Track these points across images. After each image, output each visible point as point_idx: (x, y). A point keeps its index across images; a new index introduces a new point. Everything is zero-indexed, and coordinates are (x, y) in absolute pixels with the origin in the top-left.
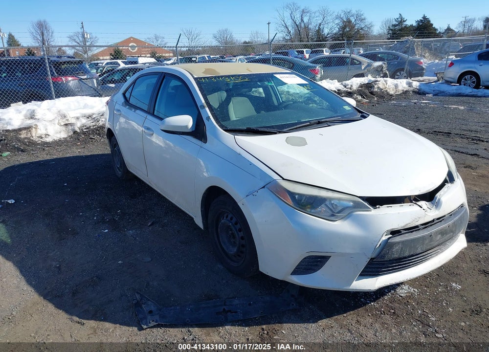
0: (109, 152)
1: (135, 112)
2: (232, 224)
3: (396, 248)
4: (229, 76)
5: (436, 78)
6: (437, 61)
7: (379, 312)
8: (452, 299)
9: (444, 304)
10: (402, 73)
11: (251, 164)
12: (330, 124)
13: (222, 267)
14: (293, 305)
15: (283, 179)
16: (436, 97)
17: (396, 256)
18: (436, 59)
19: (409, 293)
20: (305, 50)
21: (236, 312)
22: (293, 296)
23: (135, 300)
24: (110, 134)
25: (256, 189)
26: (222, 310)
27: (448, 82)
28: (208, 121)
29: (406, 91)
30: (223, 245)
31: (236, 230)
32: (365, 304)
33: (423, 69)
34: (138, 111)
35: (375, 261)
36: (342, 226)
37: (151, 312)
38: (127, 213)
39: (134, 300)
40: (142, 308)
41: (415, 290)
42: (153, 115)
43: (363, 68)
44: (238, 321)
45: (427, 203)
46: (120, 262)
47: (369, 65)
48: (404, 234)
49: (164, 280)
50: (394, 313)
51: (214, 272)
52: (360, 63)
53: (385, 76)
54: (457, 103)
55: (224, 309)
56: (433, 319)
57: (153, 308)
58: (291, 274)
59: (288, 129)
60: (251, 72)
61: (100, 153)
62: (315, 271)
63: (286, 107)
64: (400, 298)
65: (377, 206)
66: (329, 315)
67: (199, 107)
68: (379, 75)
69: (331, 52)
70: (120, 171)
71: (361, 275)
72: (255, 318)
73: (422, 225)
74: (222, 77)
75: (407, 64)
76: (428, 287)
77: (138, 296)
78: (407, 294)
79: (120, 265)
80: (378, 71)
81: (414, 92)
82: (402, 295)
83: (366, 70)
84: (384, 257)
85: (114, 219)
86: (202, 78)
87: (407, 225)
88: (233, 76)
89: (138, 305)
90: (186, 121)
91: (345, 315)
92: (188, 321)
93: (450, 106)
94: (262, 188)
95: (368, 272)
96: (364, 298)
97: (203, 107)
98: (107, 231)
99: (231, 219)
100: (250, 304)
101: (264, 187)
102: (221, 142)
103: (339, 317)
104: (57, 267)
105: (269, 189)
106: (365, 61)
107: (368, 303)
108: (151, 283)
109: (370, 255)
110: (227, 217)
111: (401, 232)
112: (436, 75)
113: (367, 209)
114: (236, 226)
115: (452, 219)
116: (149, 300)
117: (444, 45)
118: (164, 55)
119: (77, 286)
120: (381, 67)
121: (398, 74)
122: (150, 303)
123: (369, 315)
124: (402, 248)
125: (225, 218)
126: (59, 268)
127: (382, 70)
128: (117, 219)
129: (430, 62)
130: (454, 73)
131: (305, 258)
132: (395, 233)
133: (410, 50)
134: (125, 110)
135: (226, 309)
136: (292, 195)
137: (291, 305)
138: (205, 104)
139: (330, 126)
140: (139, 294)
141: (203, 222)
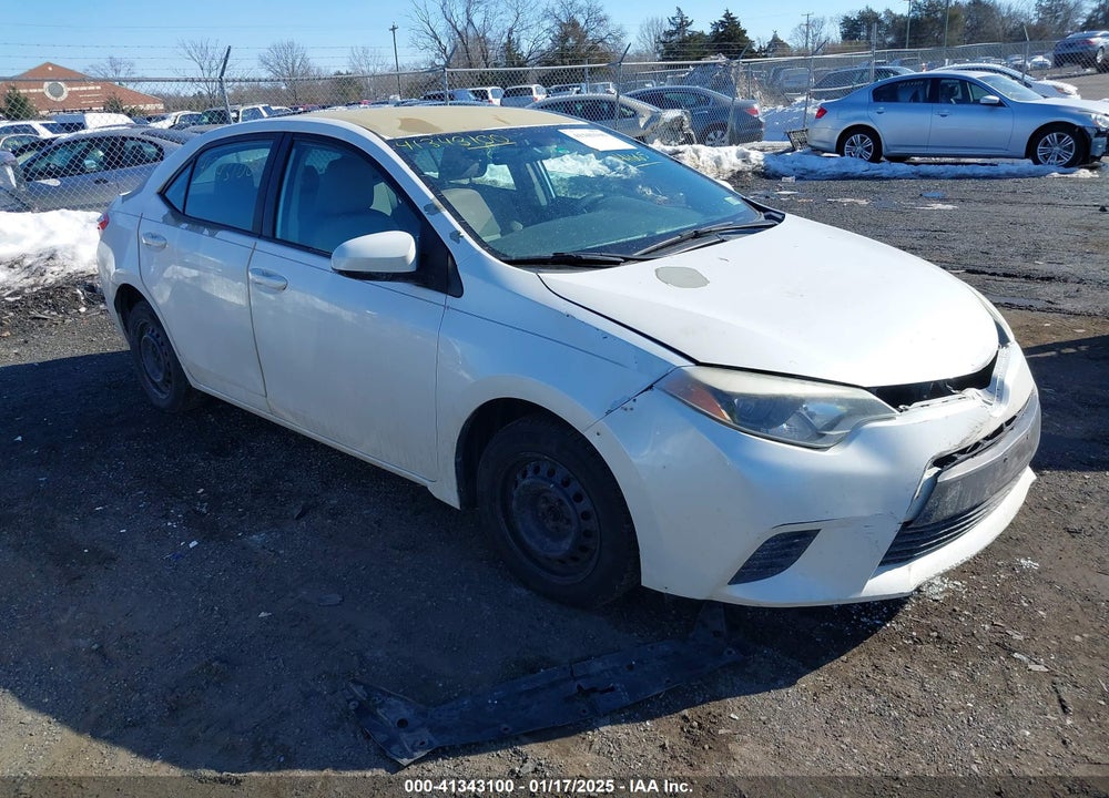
0: (126, 347)
1: (212, 235)
2: (556, 485)
3: (952, 494)
4: (465, 135)
5: (788, 144)
6: (780, 108)
7: (908, 640)
8: (1033, 592)
9: (1025, 605)
10: (719, 133)
11: (606, 336)
12: (723, 237)
13: (524, 592)
14: (730, 652)
15: (697, 363)
16: (802, 182)
17: (950, 512)
18: (776, 103)
19: (948, 590)
20: (489, 89)
21: (612, 689)
22: (717, 634)
23: (351, 700)
24: (129, 299)
25: (631, 395)
26: (575, 690)
27: (817, 151)
28: (458, 242)
29: (739, 172)
30: (527, 540)
31: (569, 500)
32: (874, 629)
33: (760, 124)
34: (222, 234)
35: (912, 529)
36: (842, 458)
37: (402, 723)
38: (224, 494)
39: (349, 701)
40: (376, 716)
41: (956, 583)
42: (273, 239)
43: (642, 125)
44: (621, 710)
45: (979, 391)
46: (263, 614)
47: (654, 118)
48: (962, 461)
49: (395, 642)
50: (938, 637)
51: (511, 606)
52: (635, 114)
53: (689, 141)
54: (848, 193)
55: (579, 687)
56: (1018, 637)
57: (405, 713)
58: (729, 584)
59: (639, 253)
60: (509, 124)
61: (79, 352)
62: (782, 567)
63: (593, 206)
64: (936, 604)
65: (901, 407)
66: (814, 665)
67: (423, 211)
68: (676, 139)
69: (548, 92)
70: (163, 393)
71: (882, 564)
72: (657, 696)
73: (987, 438)
74: (449, 136)
75: (731, 113)
76: (979, 574)
77: (358, 691)
78: (945, 594)
79: (267, 621)
80: (674, 131)
81: (754, 173)
82: (937, 598)
83: (649, 130)
84: (930, 515)
85: (196, 512)
86: (404, 139)
87: (963, 441)
88: (474, 134)
89: (364, 711)
90: (399, 245)
91: (844, 658)
92: (506, 729)
93: (839, 200)
94: (646, 390)
95: (897, 553)
96: (866, 616)
97: (434, 210)
98: (194, 543)
99: (551, 473)
100: (631, 667)
101: (651, 387)
102: (510, 291)
103: (834, 665)
104: (93, 651)
105: (664, 391)
106: (646, 108)
107: (881, 626)
108: (368, 654)
109: (904, 517)
110: (537, 470)
111: (956, 459)
112: (788, 136)
113: (888, 415)
114: (566, 489)
115: (1028, 423)
116: (390, 695)
117: (776, 74)
118: (142, 107)
119: (173, 691)
120: (680, 120)
121: (712, 135)
122: (393, 701)
123: (892, 651)
124: (961, 492)
125: (530, 474)
126: (101, 652)
127: (681, 129)
128: (204, 510)
129: (767, 110)
130: (828, 131)
131: (767, 542)
132: (944, 462)
133: (725, 85)
134: (178, 234)
135: (585, 687)
136: (724, 398)
137: (725, 653)
138: (437, 202)
139: (723, 241)
140: (360, 684)
141: (459, 491)
